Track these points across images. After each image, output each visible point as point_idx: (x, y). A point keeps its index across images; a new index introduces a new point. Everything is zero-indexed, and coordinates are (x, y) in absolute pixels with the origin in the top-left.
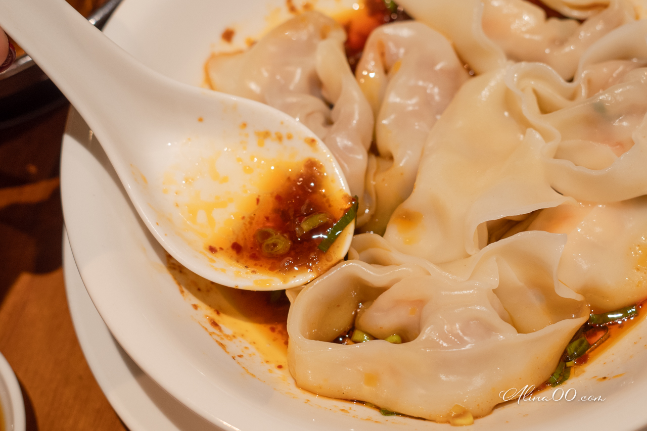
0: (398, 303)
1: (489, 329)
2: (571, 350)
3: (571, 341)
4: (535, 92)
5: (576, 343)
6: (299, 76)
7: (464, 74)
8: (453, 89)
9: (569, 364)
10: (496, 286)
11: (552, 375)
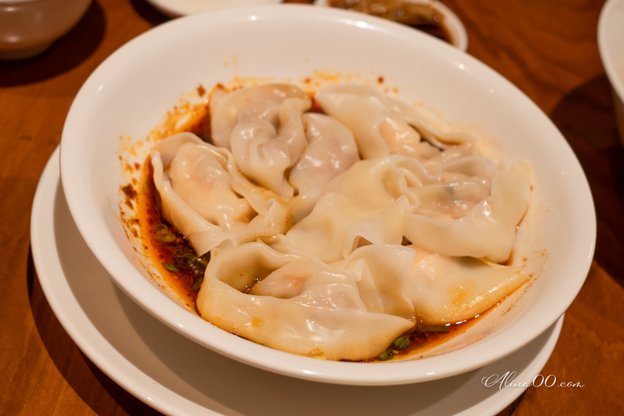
0: (287, 278)
1: (350, 304)
2: (397, 343)
3: (399, 337)
4: (406, 177)
5: (400, 339)
6: (267, 112)
7: (358, 157)
8: (348, 164)
9: (394, 352)
10: (359, 279)
11: (382, 353)
